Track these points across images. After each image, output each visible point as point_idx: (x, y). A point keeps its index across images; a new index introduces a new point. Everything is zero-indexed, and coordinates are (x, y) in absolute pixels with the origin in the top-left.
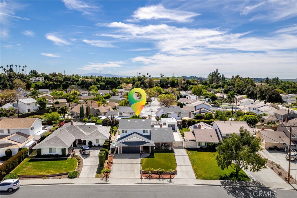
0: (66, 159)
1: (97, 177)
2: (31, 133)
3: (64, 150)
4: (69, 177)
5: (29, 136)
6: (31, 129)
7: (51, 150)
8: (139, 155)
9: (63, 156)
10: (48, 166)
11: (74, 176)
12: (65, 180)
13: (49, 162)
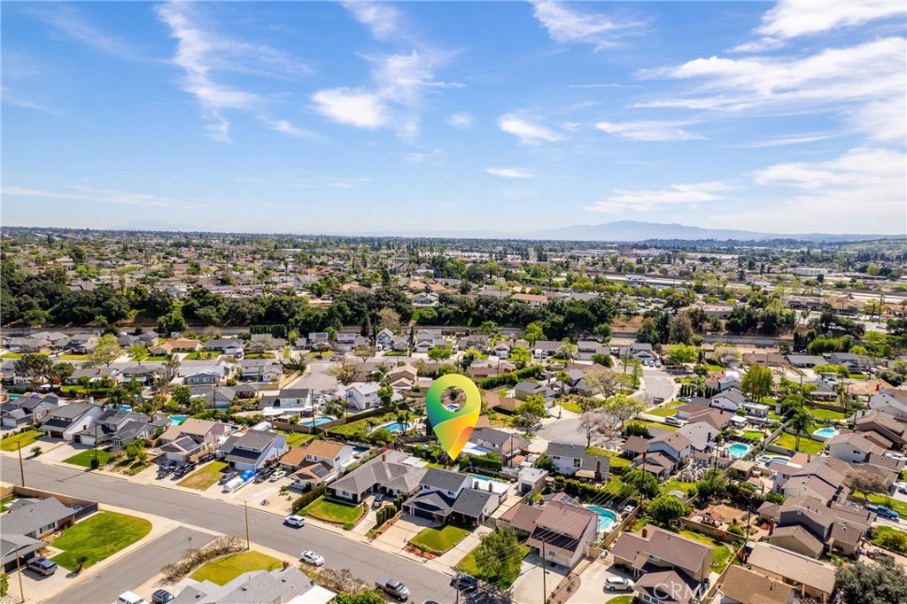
0: (353, 507)
1: (367, 535)
2: (336, 465)
3: (355, 496)
4: (344, 529)
5: (332, 467)
6: (336, 459)
7: (344, 493)
8: (430, 522)
9: (353, 501)
10: (334, 512)
11: (348, 528)
12: (339, 530)
13: (337, 506)
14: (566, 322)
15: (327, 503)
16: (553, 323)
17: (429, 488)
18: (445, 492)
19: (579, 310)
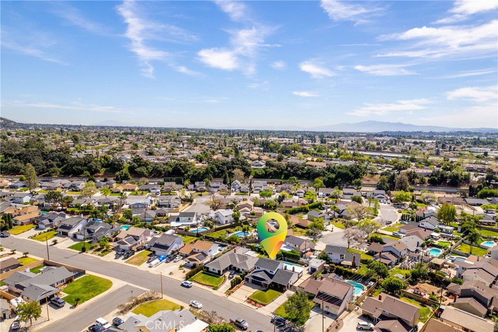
0: (218, 277)
1: (225, 293)
2: (209, 254)
3: (219, 271)
4: (213, 289)
5: (207, 255)
6: (209, 251)
7: (213, 269)
8: (260, 287)
9: (218, 274)
10: (208, 279)
11: (215, 288)
12: (211, 290)
13: (210, 277)
14: (337, 178)
15: (204, 275)
16: (329, 178)
17: (259, 268)
18: (268, 271)
19: (344, 171)
